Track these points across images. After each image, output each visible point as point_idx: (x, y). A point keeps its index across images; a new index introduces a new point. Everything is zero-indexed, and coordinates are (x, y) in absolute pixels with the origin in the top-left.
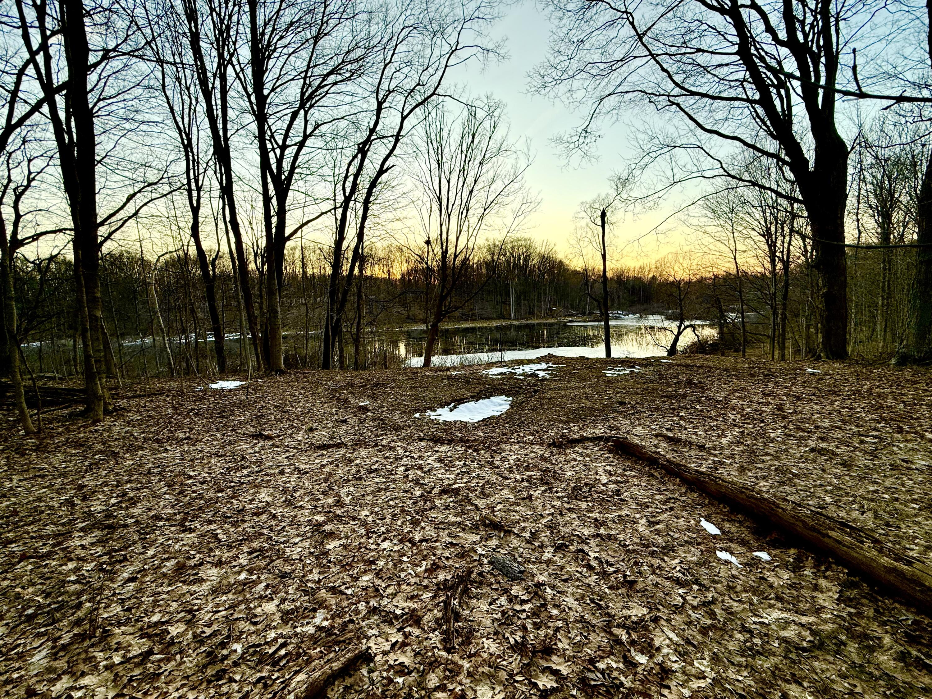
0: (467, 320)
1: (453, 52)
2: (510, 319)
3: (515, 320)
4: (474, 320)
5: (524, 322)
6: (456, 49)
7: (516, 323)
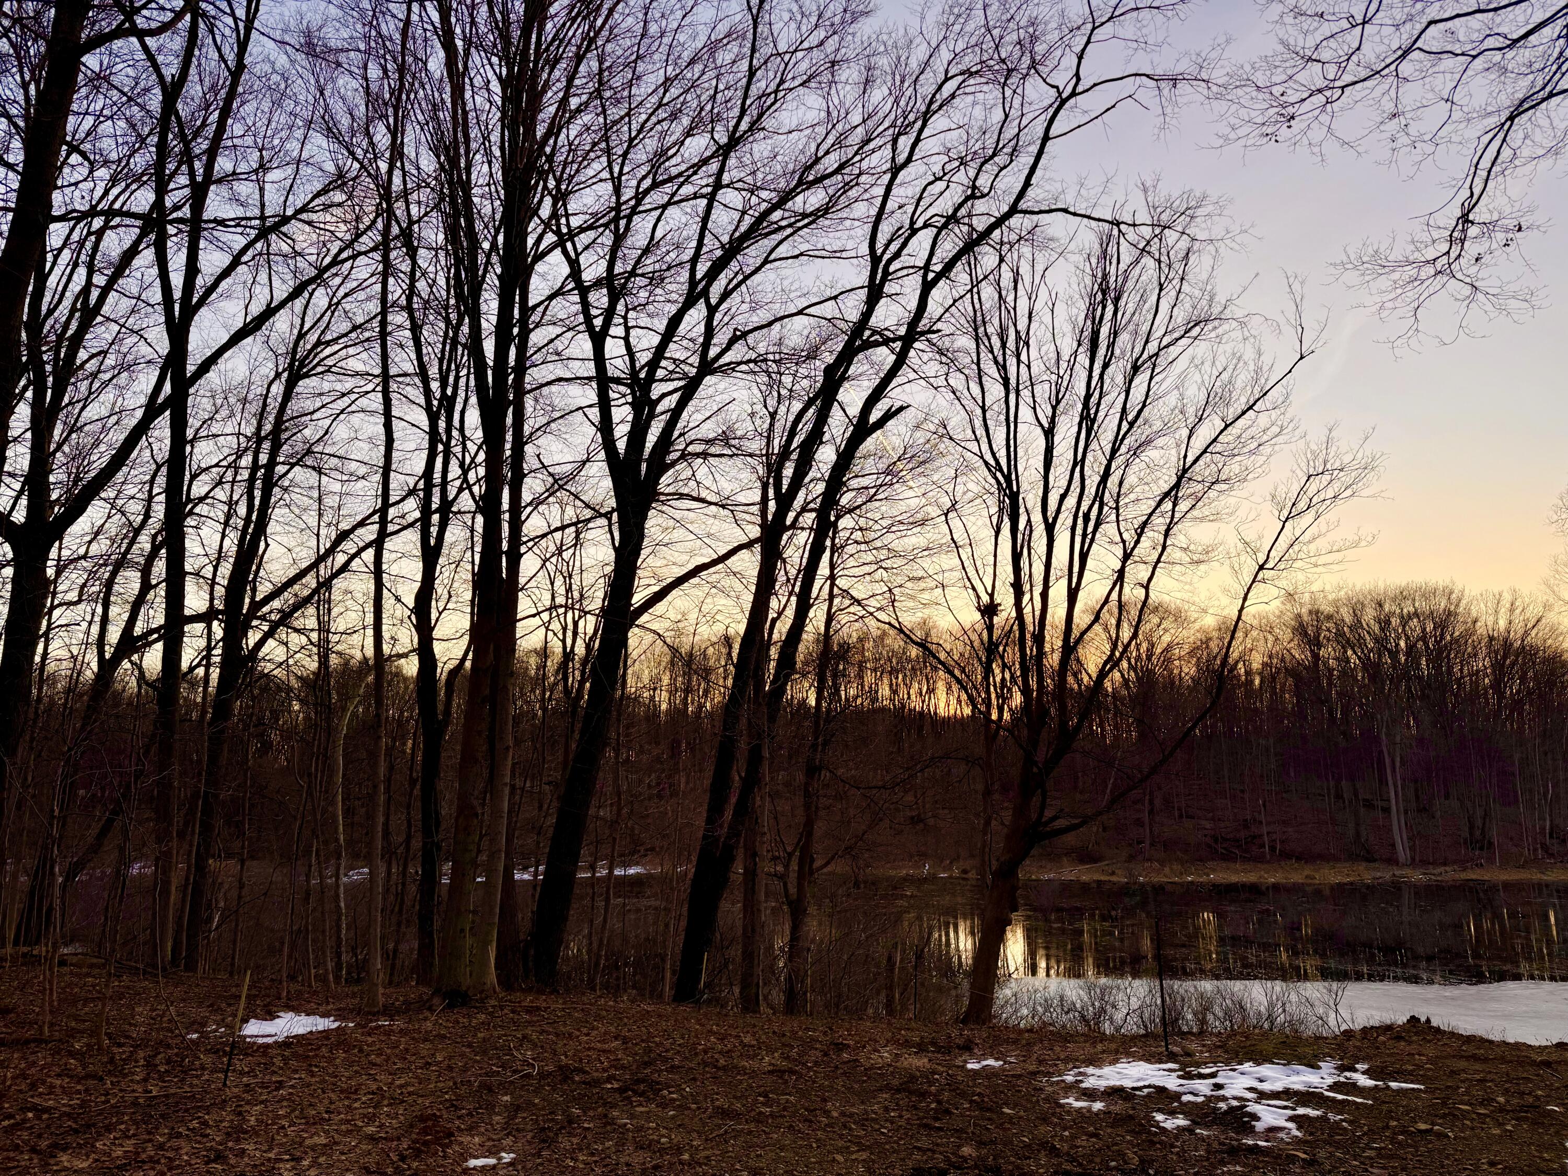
0: (1228, 858)
1: (1063, 102)
2: (1392, 861)
3: (1413, 864)
4: (1259, 859)
5: (1449, 874)
6: (1073, 94)
7: (1417, 876)
